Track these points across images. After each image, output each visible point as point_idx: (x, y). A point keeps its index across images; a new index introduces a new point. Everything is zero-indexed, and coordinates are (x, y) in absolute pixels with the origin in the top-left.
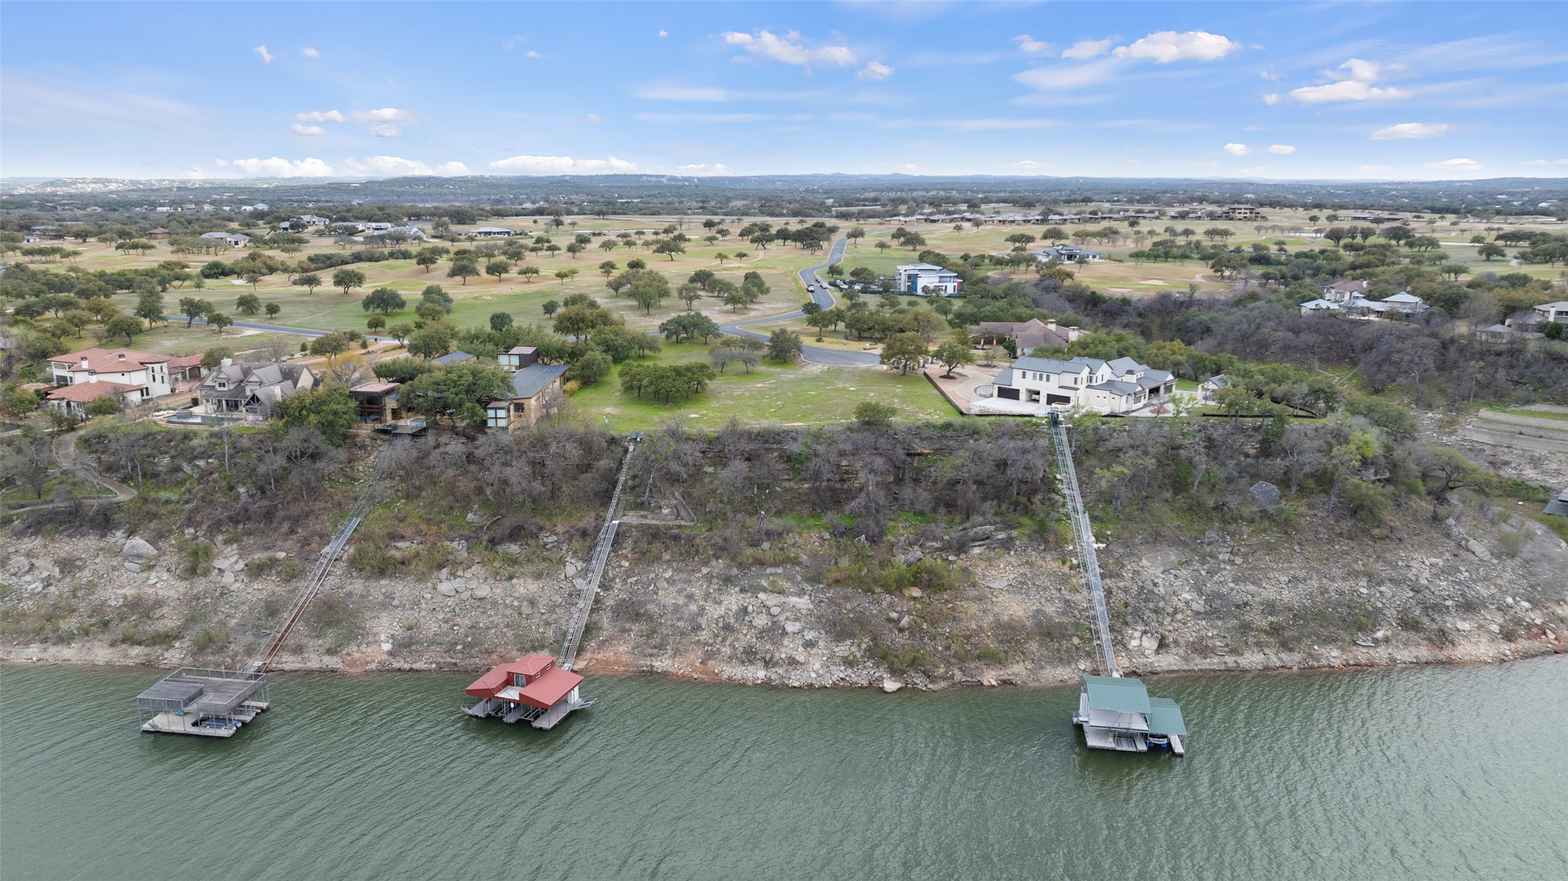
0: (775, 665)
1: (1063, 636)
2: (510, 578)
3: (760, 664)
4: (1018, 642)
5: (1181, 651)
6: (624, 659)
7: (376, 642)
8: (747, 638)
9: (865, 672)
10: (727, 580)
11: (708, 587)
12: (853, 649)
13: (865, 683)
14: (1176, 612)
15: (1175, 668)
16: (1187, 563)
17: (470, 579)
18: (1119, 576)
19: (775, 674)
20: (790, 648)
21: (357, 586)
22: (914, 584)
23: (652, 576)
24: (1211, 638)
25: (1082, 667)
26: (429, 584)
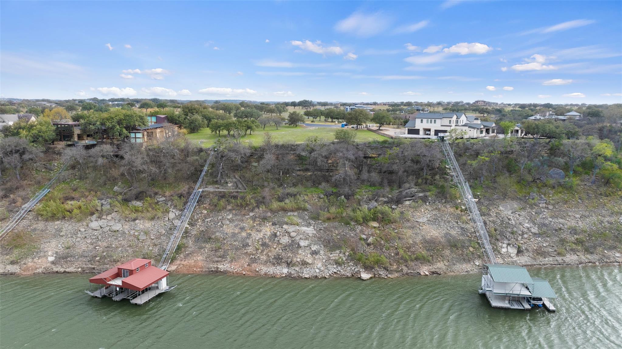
0: (294, 265)
1: (463, 247)
2: (135, 220)
3: (284, 265)
4: (438, 250)
5: (531, 255)
6: (200, 264)
7: (45, 256)
8: (276, 250)
9: (349, 268)
10: (265, 219)
11: (254, 223)
12: (341, 255)
13: (349, 275)
14: (523, 233)
15: (529, 263)
16: (524, 209)
17: (110, 220)
18: (489, 215)
19: (293, 271)
20: (303, 255)
21: (41, 225)
22: (374, 220)
23: (220, 217)
24: (546, 247)
25: (477, 264)
26: (85, 223)
